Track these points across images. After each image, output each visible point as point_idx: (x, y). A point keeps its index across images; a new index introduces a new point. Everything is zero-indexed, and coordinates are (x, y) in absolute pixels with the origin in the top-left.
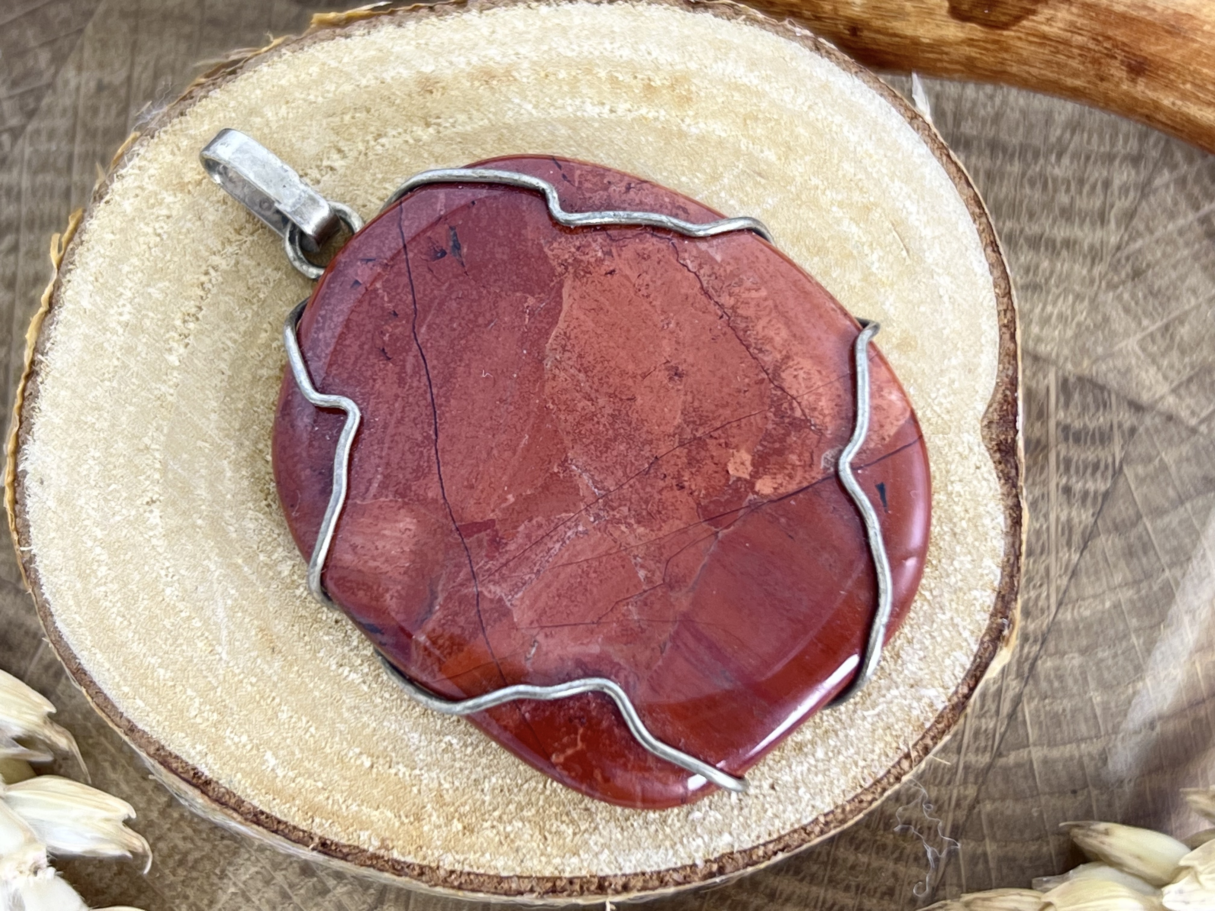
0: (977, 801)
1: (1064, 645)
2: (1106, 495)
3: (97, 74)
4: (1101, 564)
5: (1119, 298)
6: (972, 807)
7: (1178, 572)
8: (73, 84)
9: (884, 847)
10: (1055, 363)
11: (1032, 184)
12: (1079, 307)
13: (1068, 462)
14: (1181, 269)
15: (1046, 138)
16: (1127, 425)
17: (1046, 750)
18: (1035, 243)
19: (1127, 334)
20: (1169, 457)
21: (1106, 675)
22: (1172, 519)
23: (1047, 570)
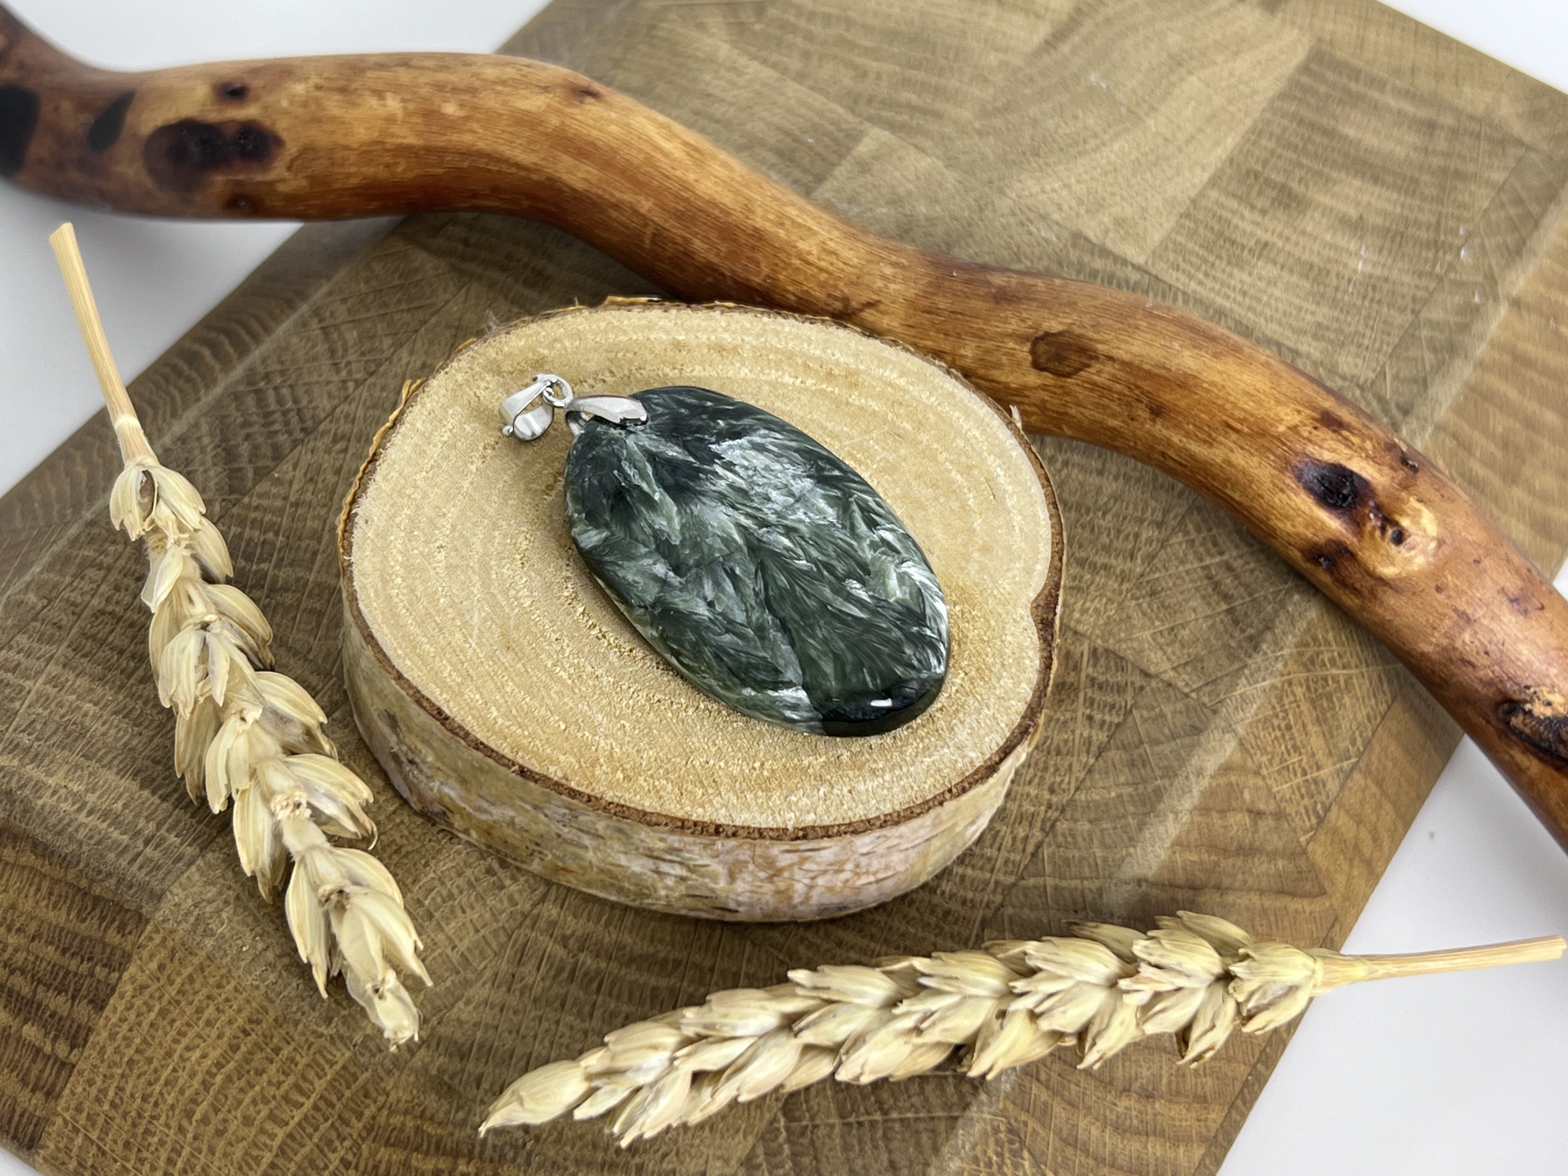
0: (1002, 905)
1: (1078, 815)
2: (1118, 725)
3: (424, 358)
4: (1111, 768)
5: (1139, 605)
6: (998, 909)
7: (1167, 782)
8: (404, 361)
9: (929, 924)
10: (1089, 638)
11: (1083, 527)
12: (1109, 607)
13: (1092, 701)
14: (1186, 595)
15: (1096, 502)
16: (1138, 684)
17: (1057, 881)
18: (1081, 563)
19: (1143, 628)
20: (1167, 709)
21: (1108, 840)
22: (1166, 748)
23: (1070, 765)
